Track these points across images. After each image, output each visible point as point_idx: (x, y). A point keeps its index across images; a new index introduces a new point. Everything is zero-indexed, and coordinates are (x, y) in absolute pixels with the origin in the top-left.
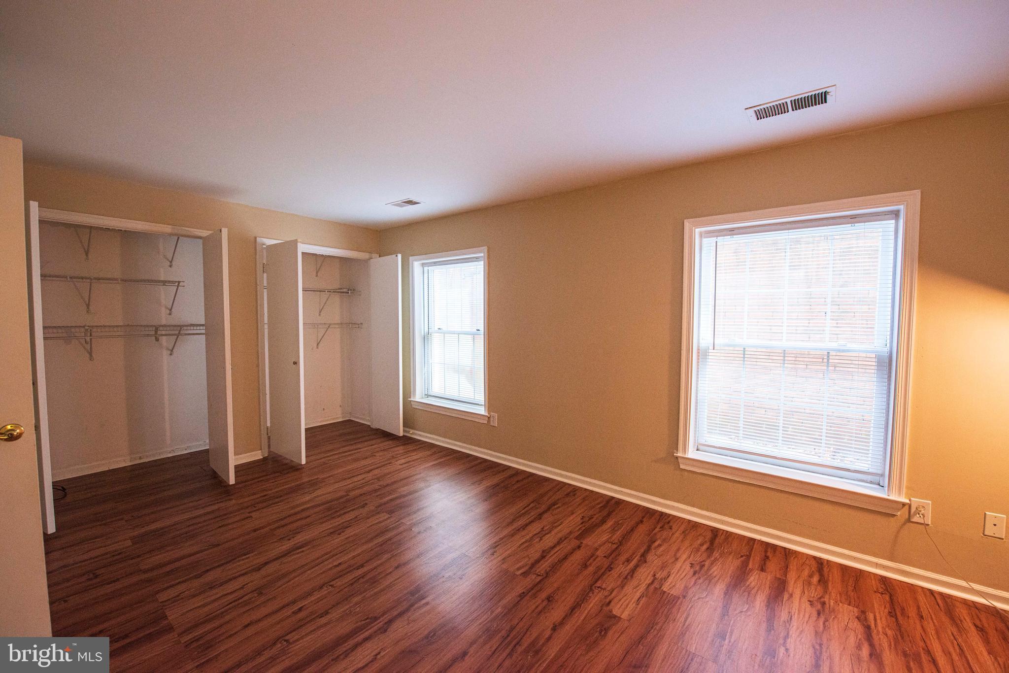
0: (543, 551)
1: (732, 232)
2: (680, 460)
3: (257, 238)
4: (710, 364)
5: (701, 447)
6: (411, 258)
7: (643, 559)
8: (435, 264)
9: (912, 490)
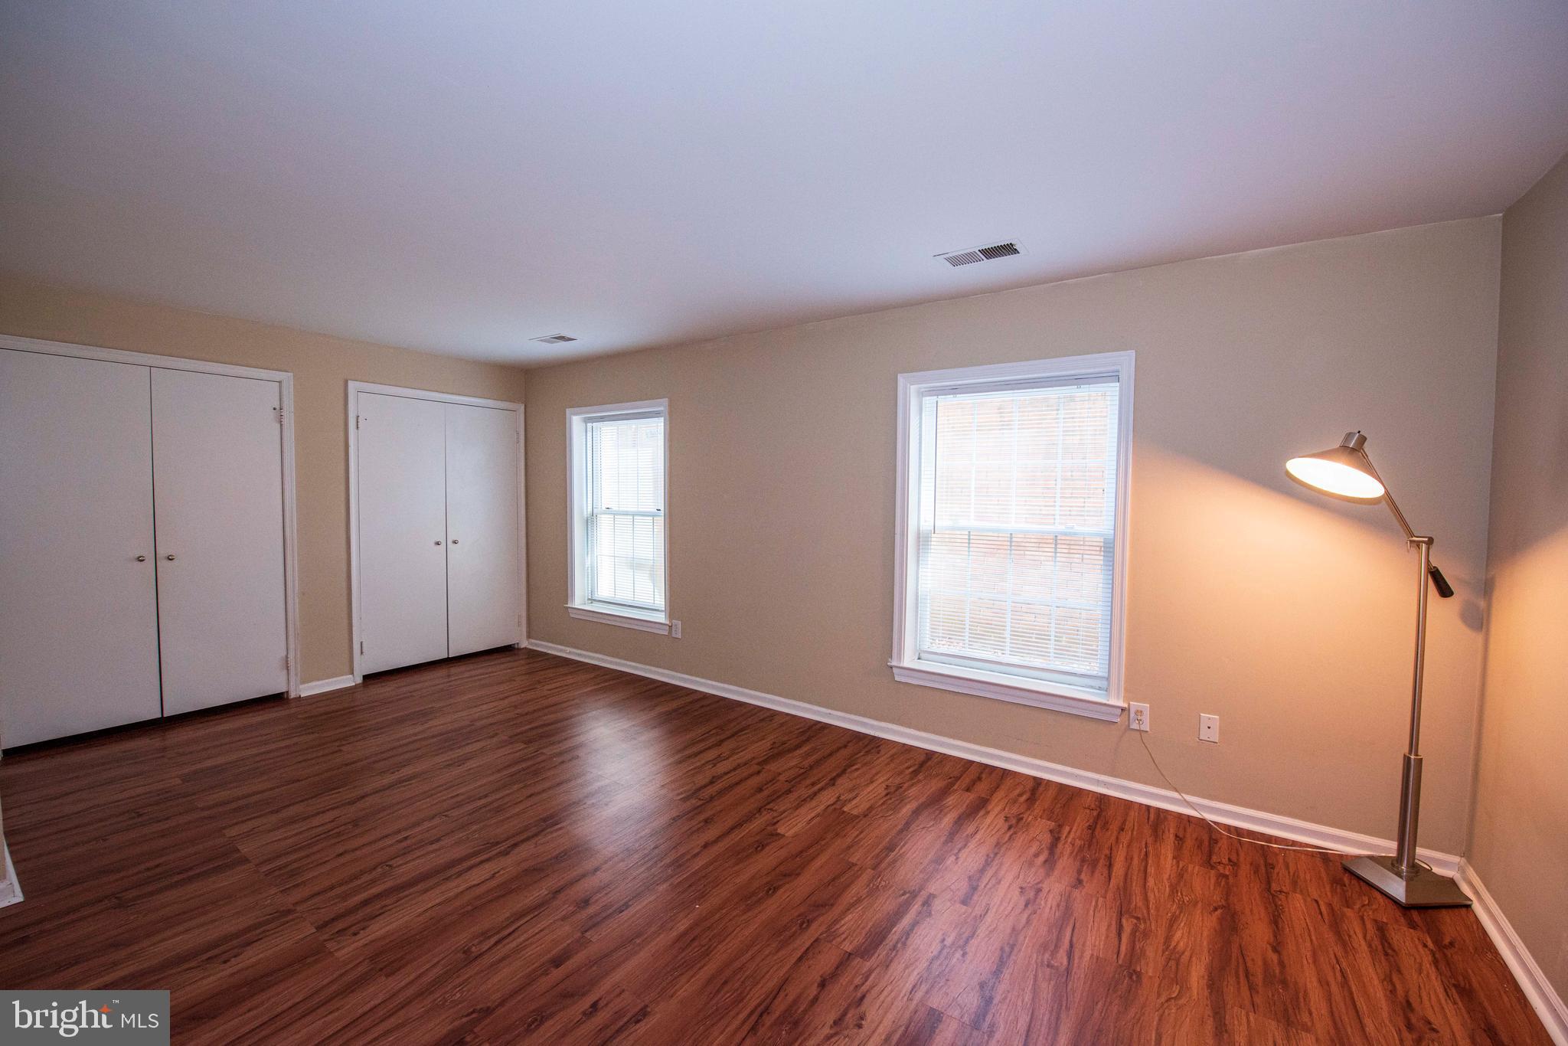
0: (713, 777)
1: (955, 390)
2: (895, 670)
3: (349, 382)
4: (932, 551)
5: (922, 655)
6: (568, 411)
7: (833, 782)
8: (602, 419)
9: (1131, 692)
